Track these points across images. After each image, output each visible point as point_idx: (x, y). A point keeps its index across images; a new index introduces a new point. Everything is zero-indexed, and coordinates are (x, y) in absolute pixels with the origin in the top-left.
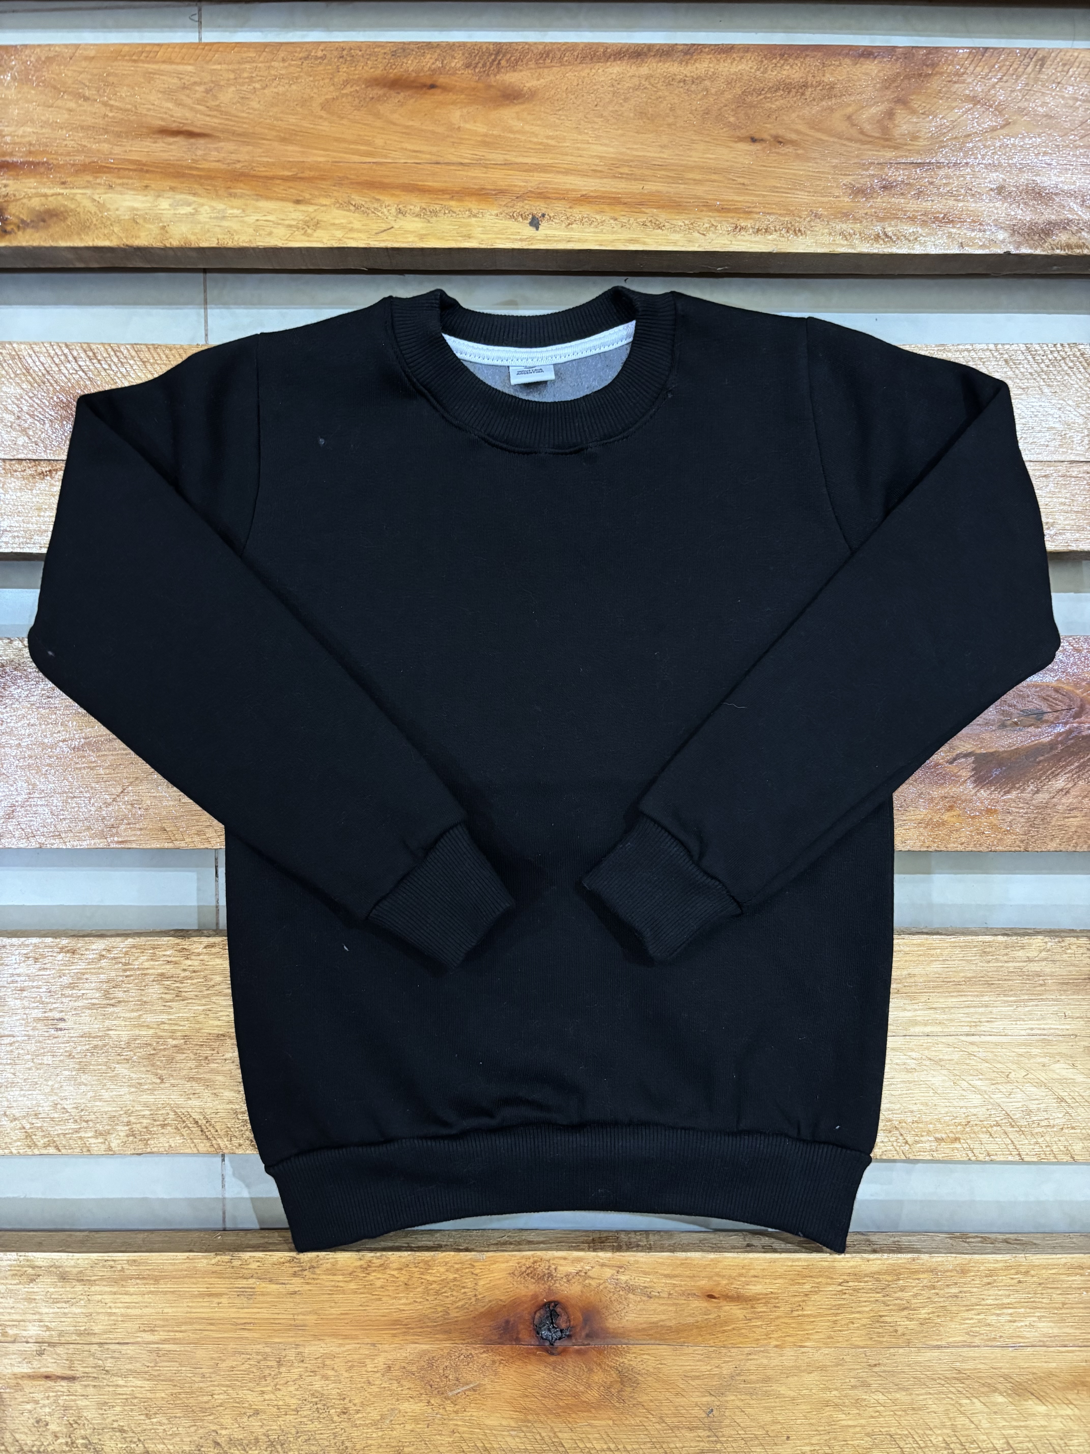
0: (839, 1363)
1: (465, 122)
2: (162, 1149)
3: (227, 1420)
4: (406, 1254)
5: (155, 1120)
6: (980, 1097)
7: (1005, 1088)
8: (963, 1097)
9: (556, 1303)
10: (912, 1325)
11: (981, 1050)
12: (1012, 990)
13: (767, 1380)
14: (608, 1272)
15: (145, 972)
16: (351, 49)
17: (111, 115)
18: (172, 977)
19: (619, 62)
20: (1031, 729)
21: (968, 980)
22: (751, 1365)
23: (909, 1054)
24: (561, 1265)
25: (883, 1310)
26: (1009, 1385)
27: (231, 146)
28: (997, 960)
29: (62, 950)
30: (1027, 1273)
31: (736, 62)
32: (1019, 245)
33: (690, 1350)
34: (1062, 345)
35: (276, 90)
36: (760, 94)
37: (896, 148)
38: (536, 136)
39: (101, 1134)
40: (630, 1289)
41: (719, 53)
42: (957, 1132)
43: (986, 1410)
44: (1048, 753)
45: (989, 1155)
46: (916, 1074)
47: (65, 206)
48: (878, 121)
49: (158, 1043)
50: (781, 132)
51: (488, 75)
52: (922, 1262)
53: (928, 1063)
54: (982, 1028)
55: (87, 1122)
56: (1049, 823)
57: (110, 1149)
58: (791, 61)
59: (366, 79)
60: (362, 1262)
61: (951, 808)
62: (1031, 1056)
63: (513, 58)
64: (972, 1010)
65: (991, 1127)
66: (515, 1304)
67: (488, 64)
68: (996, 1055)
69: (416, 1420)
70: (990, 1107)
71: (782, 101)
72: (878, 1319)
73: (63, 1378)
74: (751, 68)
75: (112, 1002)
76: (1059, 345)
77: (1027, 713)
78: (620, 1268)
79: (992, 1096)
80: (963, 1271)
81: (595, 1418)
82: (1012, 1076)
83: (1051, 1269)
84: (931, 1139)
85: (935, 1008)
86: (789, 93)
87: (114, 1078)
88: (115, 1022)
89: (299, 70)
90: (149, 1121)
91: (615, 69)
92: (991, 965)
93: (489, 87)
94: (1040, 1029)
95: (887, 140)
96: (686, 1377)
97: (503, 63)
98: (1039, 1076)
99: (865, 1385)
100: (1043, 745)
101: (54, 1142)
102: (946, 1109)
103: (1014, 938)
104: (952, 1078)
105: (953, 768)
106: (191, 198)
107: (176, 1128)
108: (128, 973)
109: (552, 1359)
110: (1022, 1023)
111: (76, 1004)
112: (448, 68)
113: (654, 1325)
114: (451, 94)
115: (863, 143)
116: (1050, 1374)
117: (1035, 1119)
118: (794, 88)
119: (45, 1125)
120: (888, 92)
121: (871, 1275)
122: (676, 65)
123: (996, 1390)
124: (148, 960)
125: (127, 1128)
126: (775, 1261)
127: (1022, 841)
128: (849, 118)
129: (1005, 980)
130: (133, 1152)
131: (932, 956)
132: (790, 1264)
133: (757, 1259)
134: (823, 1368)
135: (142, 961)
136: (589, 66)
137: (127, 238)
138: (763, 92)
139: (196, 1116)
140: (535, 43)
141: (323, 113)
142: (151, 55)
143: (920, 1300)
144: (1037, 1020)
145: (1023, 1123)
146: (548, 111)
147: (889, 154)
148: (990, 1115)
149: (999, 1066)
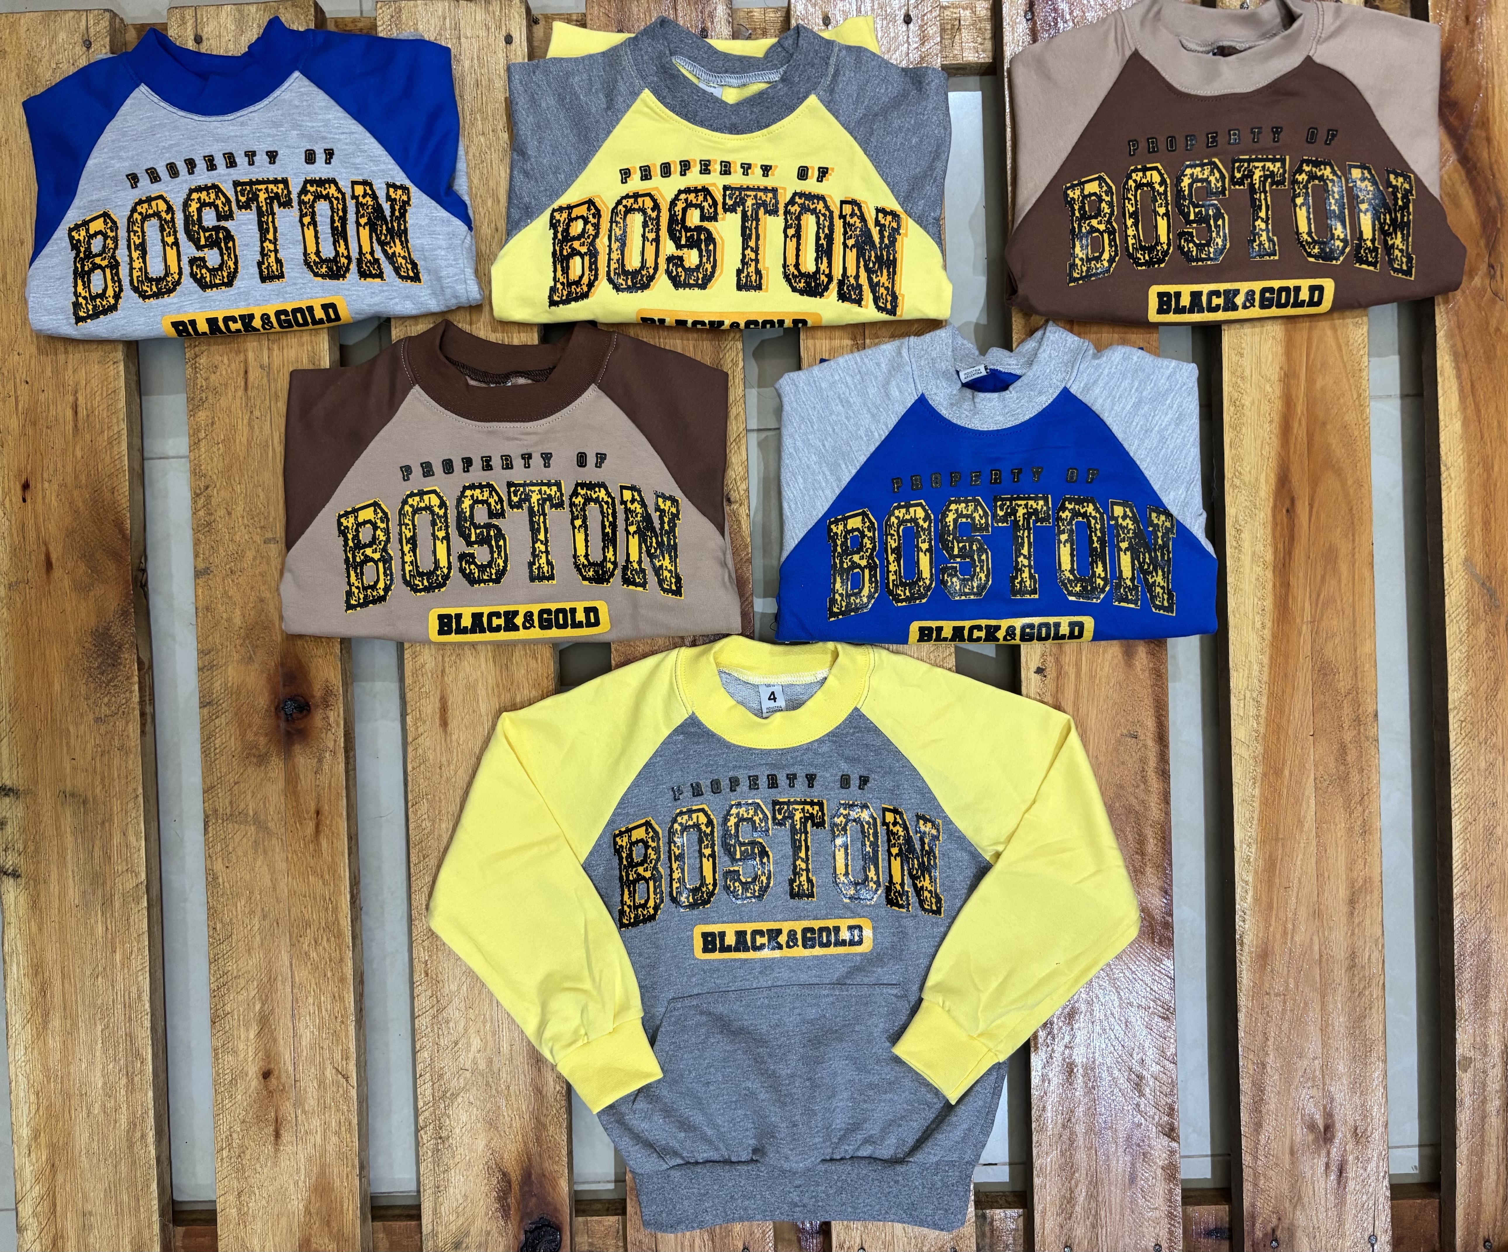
0: (278, 901)
3: (223, 493)
9: (309, 711)
10: (305, 946)
13: (265, 852)
14: (331, 745)
22: (274, 841)
25: (314, 927)
26: (267, 1013)
30: (342, 1022)
33: (283, 801)
40: (320, 761)
43: (250, 998)
66: (309, 685)
69: (229, 620)
72: (308, 924)
73: (246, 383)
78: (334, 752)
81: (236, 739)
96: (265, 798)
99: (264, 917)
109: (273, 709)
113: (297, 777)
116: (275, 1040)
121: (337, 919)
123: (263, 1005)
134: (274, 889)
143: (322, 952)
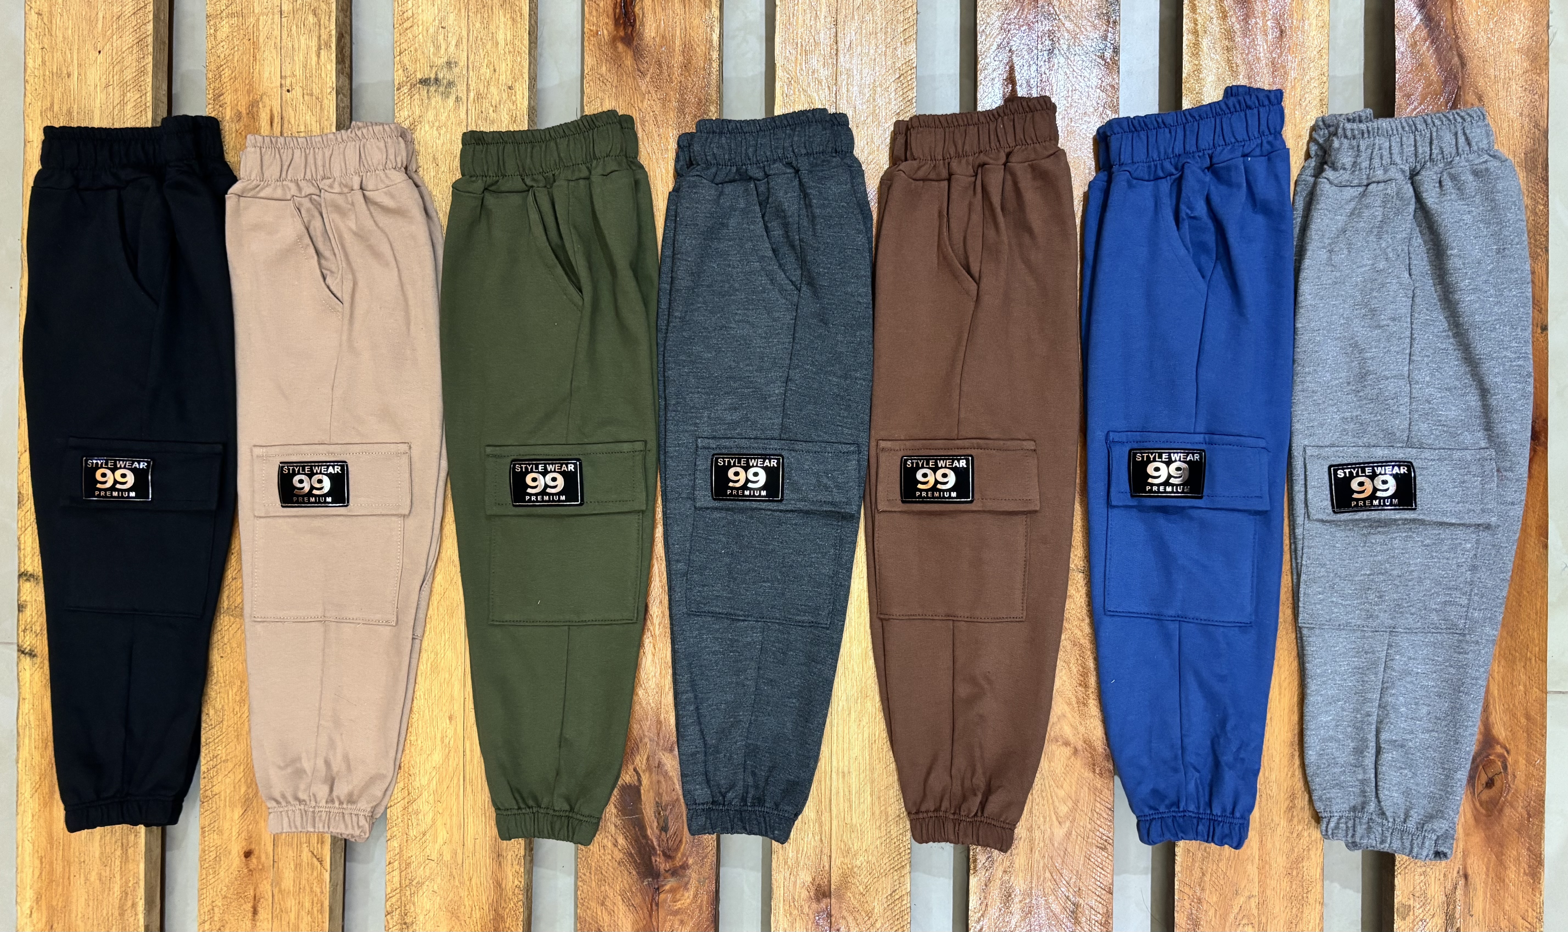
6: (426, 783)
7: (431, 800)
8: (425, 773)
11: (455, 784)
20: (656, 824)
23: (453, 739)
26: (251, 796)
42: (404, 768)
43: (236, 781)
44: (641, 835)
46: (439, 744)
53: (447, 750)
54: (468, 786)
62: (451, 817)
64: (480, 780)
65: (408, 789)
70: (420, 790)
77: (666, 820)
79: (427, 791)
82: (439, 804)
94: (468, 823)
98: (438, 821)
100: (646, 830)
102: (418, 762)
104: (438, 766)
105: (632, 772)
110: (472, 811)
117: (412, 818)
144: (473, 822)
145: (410, 810)
148: (415, 790)
149: (445, 796)
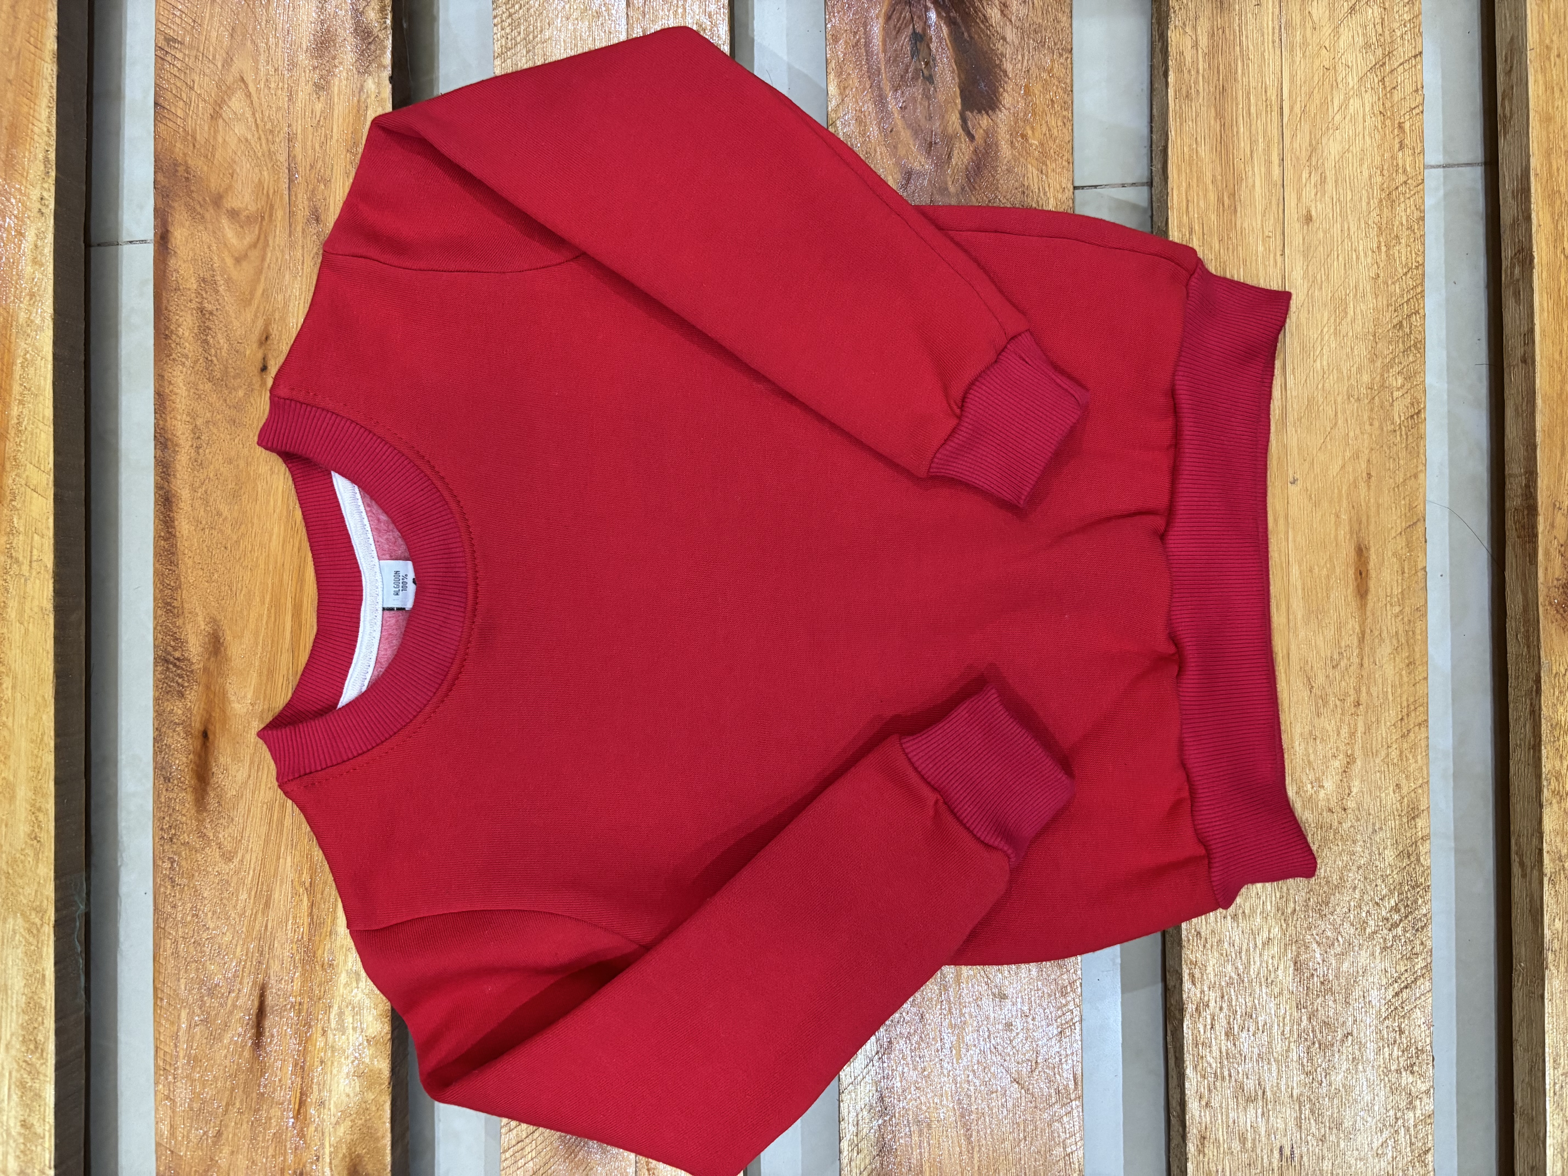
1: (245, 696)
2: (1427, 1032)
4: (1544, 752)
5: (1395, 1041)
6: (1351, 101)
7: (1342, 71)
8: (1353, 120)
11: (1299, 99)
12: (1230, 65)
15: (1224, 1054)
16: (162, 829)
17: (238, 1105)
18: (1229, 1023)
19: (176, 523)
20: (933, 46)
21: (1220, 115)
23: (1304, 180)
24: (1554, 573)
27: (275, 967)
28: (1196, 83)
29: (1201, 1151)
31: (175, 389)
32: (381, 66)
34: (495, 17)
35: (210, 915)
36: (211, 361)
37: (272, 207)
38: (261, 616)
39: (1411, 1103)
41: (165, 408)
42: (1393, 125)
44: (960, 27)
45: (1417, 91)
46: (1328, 173)
47: (344, 1156)
48: (242, 227)
49: (1306, 1039)
50: (255, 337)
51: (192, 672)
52: (1538, 166)
53: (1314, 160)
54: (1274, 98)
55: (1397, 1119)
56: (1040, 25)
57: (1427, 1092)
58: (173, 327)
59: (197, 812)
60: (1554, 801)
61: (1023, 136)
62: (1305, 43)
63: (172, 643)
64: (1253, 110)
65: (1385, 88)
67: (179, 672)
68: (1305, 82)
70: (1363, 89)
71: (219, 336)
74: (182, 372)
75: (1260, 1093)
76: (496, 21)
77: (915, 52)
79: (1350, 86)
80: (1548, 119)
82: (1326, 65)
83: (1543, 21)
84: (1400, 154)
85: (1252, 152)
86: (210, 329)
87: (1349, 1089)
88: (1283, 1089)
89: (186, 888)
90: (1396, 1049)
91: (184, 526)
92: (1201, 90)
93: (206, 669)
94: (1273, 33)
95: (263, 218)
97: (177, 654)
98: (1327, 34)
100: (951, 33)
101: (1420, 1155)
102: (1367, 138)
103: (1170, 63)
104: (1331, 131)
105: (979, 134)
106: (335, 1010)
107: (1404, 1017)
108: (1226, 1073)
110: (1266, 54)
111: (1263, 1133)
112: (184, 718)
114: (214, 715)
115: (266, 244)
117: (1374, 39)
118: (205, 323)
119: (1400, 1166)
120: (208, 216)
122: (179, 457)
124: (1210, 1051)
125: (1404, 1073)
126: (1543, 331)
127: (1061, 55)
128: (238, 261)
129: (1218, 72)
130: (1430, 1067)
131: (1191, 156)
132: (1546, 314)
133: (1542, 351)
135: (1211, 1059)
136: (180, 556)
137: (381, 1084)
138: (209, 358)
139: (1390, 993)
140: (155, 618)
141: (236, 861)
142: (168, 1059)
144: (1263, 35)
145: (1379, 52)
146: (232, 603)
147: (280, 214)
148: (1372, 88)
149: (1316, 79)
